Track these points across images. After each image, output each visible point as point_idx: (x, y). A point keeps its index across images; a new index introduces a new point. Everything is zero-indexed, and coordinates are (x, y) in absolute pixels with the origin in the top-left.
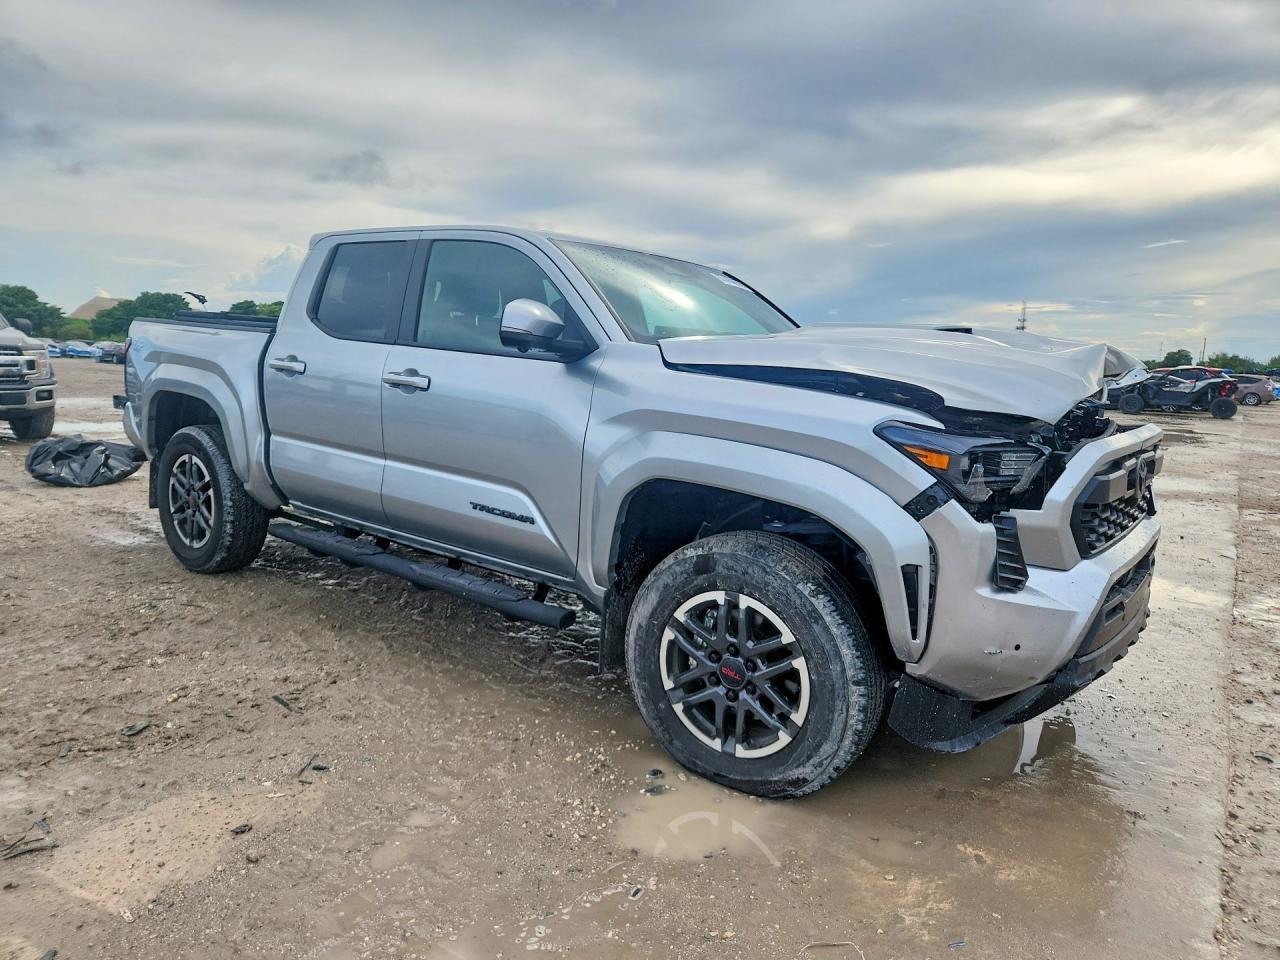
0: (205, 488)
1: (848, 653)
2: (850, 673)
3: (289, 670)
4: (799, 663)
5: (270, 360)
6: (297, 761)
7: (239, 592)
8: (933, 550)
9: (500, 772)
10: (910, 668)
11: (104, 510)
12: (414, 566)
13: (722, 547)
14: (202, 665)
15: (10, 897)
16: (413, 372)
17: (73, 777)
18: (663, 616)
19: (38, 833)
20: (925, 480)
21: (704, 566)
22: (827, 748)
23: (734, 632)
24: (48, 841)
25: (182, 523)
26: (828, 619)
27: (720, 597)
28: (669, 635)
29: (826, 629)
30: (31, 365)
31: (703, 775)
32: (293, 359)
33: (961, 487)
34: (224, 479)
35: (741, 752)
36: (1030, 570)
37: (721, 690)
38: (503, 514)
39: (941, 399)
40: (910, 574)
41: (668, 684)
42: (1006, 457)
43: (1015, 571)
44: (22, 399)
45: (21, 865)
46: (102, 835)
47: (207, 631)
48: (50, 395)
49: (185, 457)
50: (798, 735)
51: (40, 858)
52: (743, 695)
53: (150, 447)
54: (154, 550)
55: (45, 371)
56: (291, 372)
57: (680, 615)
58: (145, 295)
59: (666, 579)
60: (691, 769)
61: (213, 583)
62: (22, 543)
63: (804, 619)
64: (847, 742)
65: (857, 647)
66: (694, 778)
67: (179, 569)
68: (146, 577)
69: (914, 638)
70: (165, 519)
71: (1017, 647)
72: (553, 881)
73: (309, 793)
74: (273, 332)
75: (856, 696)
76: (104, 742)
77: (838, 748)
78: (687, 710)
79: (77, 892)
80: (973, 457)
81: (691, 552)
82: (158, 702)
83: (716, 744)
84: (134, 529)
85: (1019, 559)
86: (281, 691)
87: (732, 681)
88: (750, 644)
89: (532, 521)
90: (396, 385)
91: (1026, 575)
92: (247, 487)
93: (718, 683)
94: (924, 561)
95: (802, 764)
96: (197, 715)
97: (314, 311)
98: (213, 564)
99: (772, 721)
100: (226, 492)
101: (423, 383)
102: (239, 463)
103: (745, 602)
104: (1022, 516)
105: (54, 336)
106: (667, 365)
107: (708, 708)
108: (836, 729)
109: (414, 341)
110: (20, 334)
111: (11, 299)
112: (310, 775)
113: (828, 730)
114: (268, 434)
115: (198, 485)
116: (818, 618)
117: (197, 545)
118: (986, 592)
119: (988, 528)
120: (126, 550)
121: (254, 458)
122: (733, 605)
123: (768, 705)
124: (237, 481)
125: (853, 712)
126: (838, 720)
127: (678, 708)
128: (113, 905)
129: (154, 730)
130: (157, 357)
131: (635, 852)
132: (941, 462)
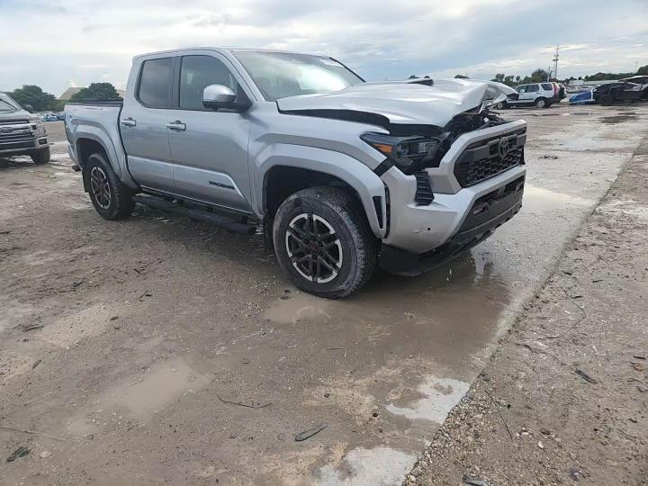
0: (105, 182)
1: (355, 236)
2: (356, 245)
3: (143, 258)
4: (338, 242)
5: (122, 121)
6: (140, 293)
7: (125, 228)
8: (387, 189)
9: (221, 294)
10: (384, 241)
11: (71, 194)
12: (190, 211)
13: (305, 194)
14: (106, 258)
15: (26, 343)
16: (179, 122)
17: (52, 302)
18: (284, 227)
19: (37, 322)
20: (381, 158)
21: (298, 203)
22: (350, 277)
23: (313, 231)
24: (41, 324)
25: (99, 198)
26: (346, 222)
27: (305, 216)
28: (288, 234)
29: (346, 227)
30: (34, 127)
31: (306, 291)
32: (131, 119)
33: (398, 160)
34: (111, 176)
35: (320, 281)
36: (435, 195)
37: (310, 256)
38: (222, 185)
39: (387, 119)
40: (377, 200)
41: (290, 255)
42: (421, 144)
43: (427, 196)
44: (33, 144)
45: (30, 334)
46: (60, 322)
47: (109, 244)
48: (45, 141)
49: (95, 168)
50: (339, 272)
51: (38, 331)
52: (319, 257)
53: (81, 164)
54: (90, 211)
55: (41, 130)
56: (131, 125)
57: (292, 225)
58: (93, 85)
59: (284, 210)
60: (302, 289)
61: (115, 224)
62: (34, 212)
63: (337, 222)
64: (357, 274)
65: (359, 232)
66: (303, 293)
67: (101, 219)
68: (86, 223)
69: (381, 227)
70: (92, 196)
71: (429, 229)
72: (232, 331)
73: (144, 304)
74: (122, 106)
75: (360, 254)
76: (64, 289)
77: (355, 276)
78: (298, 265)
79: (50, 341)
80: (403, 145)
81: (293, 197)
82: (88, 273)
83: (310, 278)
84: (83, 202)
85: (430, 190)
86: (138, 267)
87: (314, 252)
88: (319, 235)
89: (233, 188)
90: (172, 128)
91: (433, 198)
92: (122, 180)
93: (309, 253)
94: (383, 195)
95: (341, 284)
96: (102, 277)
97: (137, 95)
98: (114, 215)
99: (330, 267)
100: (114, 182)
101: (183, 127)
102: (116, 169)
103: (315, 217)
104: (431, 171)
105: (53, 110)
106: (280, 111)
107: (306, 263)
108: (353, 268)
109: (178, 107)
110: (27, 113)
111: (30, 93)
112: (144, 298)
113: (350, 269)
114: (126, 155)
115: (102, 180)
116: (342, 222)
117: (106, 208)
118: (413, 206)
119: (413, 178)
120: (80, 211)
121: (122, 166)
122: (311, 219)
123: (328, 260)
124: (117, 177)
125: (359, 261)
126: (353, 264)
127: (295, 264)
128: (62, 345)
129: (84, 284)
130: (76, 122)
131: (269, 320)
132: (388, 149)
